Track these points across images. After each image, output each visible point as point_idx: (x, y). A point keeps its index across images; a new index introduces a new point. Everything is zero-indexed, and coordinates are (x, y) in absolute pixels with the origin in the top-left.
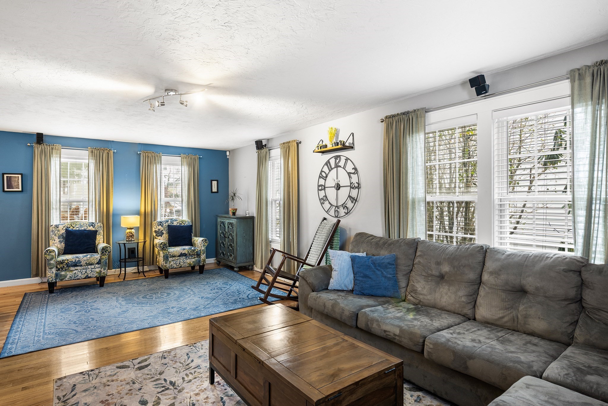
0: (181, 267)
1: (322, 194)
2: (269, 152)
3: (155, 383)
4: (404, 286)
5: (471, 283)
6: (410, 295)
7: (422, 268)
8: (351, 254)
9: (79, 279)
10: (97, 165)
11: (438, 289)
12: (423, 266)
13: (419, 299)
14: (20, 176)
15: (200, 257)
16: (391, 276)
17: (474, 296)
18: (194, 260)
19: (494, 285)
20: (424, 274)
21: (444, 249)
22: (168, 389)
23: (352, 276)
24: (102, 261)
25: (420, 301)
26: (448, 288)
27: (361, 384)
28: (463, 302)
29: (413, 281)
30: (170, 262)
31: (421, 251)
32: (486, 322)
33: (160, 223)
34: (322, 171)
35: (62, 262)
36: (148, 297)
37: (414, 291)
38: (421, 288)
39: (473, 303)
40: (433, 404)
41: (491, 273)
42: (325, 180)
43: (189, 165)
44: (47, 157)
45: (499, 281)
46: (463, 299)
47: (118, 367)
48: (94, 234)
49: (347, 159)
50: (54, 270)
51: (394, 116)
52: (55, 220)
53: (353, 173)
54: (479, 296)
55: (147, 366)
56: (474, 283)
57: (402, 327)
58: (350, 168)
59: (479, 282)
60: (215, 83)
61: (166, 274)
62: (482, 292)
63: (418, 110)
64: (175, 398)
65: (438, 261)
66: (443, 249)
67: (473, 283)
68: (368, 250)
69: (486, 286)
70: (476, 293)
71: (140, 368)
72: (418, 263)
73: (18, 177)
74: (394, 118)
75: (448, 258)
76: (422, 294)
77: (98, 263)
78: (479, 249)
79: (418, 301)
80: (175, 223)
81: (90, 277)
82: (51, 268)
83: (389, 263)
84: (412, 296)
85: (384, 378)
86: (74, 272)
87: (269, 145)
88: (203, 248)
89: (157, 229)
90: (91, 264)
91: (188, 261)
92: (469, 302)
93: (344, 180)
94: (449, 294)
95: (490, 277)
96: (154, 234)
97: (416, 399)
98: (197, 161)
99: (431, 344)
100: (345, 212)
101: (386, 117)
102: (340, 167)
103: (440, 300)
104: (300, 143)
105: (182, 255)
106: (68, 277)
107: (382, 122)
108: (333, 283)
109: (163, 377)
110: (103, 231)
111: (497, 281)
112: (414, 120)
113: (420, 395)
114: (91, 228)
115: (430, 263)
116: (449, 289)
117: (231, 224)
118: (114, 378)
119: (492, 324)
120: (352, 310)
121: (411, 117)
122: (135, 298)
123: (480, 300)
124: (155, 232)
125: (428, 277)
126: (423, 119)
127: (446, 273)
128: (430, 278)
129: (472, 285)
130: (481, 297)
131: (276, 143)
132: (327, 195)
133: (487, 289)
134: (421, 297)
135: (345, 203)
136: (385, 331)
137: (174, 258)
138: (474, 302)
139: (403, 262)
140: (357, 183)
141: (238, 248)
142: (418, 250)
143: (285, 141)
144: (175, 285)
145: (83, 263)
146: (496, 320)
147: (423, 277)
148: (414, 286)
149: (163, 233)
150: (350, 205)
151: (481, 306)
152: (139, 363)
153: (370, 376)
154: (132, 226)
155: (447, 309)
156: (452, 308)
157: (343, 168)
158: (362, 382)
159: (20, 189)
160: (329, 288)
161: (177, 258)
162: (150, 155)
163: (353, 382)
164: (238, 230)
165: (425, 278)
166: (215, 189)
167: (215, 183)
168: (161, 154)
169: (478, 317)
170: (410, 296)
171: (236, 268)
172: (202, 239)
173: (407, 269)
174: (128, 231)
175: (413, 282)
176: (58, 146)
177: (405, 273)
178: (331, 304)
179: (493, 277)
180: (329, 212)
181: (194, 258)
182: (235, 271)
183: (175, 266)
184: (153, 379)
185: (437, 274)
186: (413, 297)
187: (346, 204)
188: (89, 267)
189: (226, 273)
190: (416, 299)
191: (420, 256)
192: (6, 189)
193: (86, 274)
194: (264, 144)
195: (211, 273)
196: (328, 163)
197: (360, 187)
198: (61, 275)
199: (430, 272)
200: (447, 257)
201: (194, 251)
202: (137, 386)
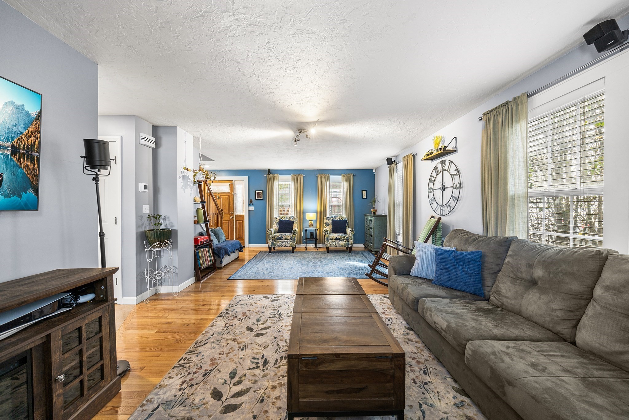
0: (336, 247)
1: (431, 195)
2: (396, 167)
3: (272, 311)
4: (490, 285)
5: (576, 296)
6: (493, 295)
7: (511, 269)
8: (436, 247)
9: (282, 247)
10: (295, 184)
11: (526, 295)
12: (512, 267)
13: (501, 301)
14: (262, 192)
15: (349, 241)
16: (473, 272)
17: (577, 313)
18: (344, 243)
19: (610, 305)
20: (513, 276)
21: (542, 251)
22: (276, 317)
23: (434, 267)
24: (293, 238)
25: (503, 304)
26: (538, 296)
27: (342, 357)
28: (558, 317)
29: (499, 281)
30: (330, 243)
31: (512, 251)
32: (590, 351)
33: (328, 218)
34: (431, 176)
35: (274, 237)
36: (310, 262)
37: (498, 292)
38: (506, 290)
39: (574, 322)
40: (476, 417)
41: (607, 288)
42: (434, 183)
43: (346, 181)
44: (272, 181)
45: (619, 300)
46: (559, 313)
47: (264, 297)
48: (292, 222)
49: (451, 162)
50: (271, 240)
51: (491, 111)
52: (276, 214)
53: (456, 175)
54: (585, 315)
55: (277, 300)
56: (578, 297)
57: (450, 323)
58: (453, 170)
59: (589, 297)
60: (322, 118)
61: (328, 250)
62: (590, 311)
63: (519, 97)
64: (274, 323)
65: (531, 263)
66: (540, 251)
67: (575, 297)
68: (457, 246)
69: (598, 304)
70: (582, 309)
71: (273, 301)
72: (507, 263)
73: (261, 192)
74: (492, 113)
75: (543, 261)
76: (505, 297)
77: (291, 239)
78: (593, 253)
79: (500, 303)
80: (337, 219)
81: (287, 247)
82: (270, 240)
83: (472, 260)
84: (494, 297)
85: (375, 361)
86: (280, 242)
87: (397, 161)
88: (351, 236)
89: (326, 222)
90: (288, 239)
91: (341, 243)
92: (567, 318)
93: (448, 182)
94: (539, 303)
95: (604, 293)
96: (324, 225)
97: (457, 403)
98: (352, 178)
99: (470, 349)
100: (448, 211)
101: (484, 114)
102: (445, 170)
103: (527, 309)
104: (416, 155)
105: (337, 239)
106: (277, 245)
107: (480, 120)
108: (414, 271)
109: (279, 309)
110: (298, 221)
111: (615, 300)
112: (514, 108)
113: (465, 401)
114: (291, 220)
115: (520, 264)
116: (540, 298)
117: (371, 220)
118: (258, 302)
119: (601, 357)
120: (415, 296)
121: (510, 107)
122: (303, 262)
123: (585, 320)
124: (325, 223)
125: (516, 279)
126: (524, 105)
127: (539, 278)
128: (518, 281)
129: (575, 298)
130: (587, 316)
131: (400, 158)
132: (435, 196)
133: (598, 308)
134: (504, 300)
135: (448, 203)
136: (435, 323)
137: (332, 240)
138: (576, 321)
139: (490, 260)
140: (458, 183)
141: (375, 238)
142: (511, 249)
143: (405, 156)
144: (330, 257)
145: (284, 238)
146: (608, 353)
147: (510, 279)
148: (498, 286)
149: (329, 225)
150: (453, 204)
151: (584, 328)
152: (275, 297)
153: (355, 353)
154: (312, 219)
155: (535, 321)
156: (541, 321)
157: (447, 171)
158: (345, 356)
159: (262, 199)
160: (410, 274)
161: (334, 241)
162: (323, 176)
163: (333, 353)
164: (375, 224)
165: (512, 280)
166: (364, 197)
167: (364, 192)
168: (329, 175)
169: (578, 340)
170: (493, 297)
171: (373, 251)
172: (350, 229)
173: (495, 268)
174: (310, 222)
175: (499, 283)
176: (277, 175)
177: (492, 272)
178: (401, 287)
179: (610, 293)
180: (437, 211)
181: (345, 241)
182: (373, 254)
183: (333, 246)
184: (273, 309)
185: (529, 278)
186: (496, 298)
187: (450, 203)
188: (287, 240)
189: (366, 255)
190: (498, 301)
191: (510, 255)
192: (257, 199)
193: (285, 245)
194: (393, 160)
195: (357, 252)
196: (436, 169)
197: (462, 187)
198: (274, 244)
199: (520, 274)
200: (543, 259)
201: (344, 237)
202: (264, 310)
